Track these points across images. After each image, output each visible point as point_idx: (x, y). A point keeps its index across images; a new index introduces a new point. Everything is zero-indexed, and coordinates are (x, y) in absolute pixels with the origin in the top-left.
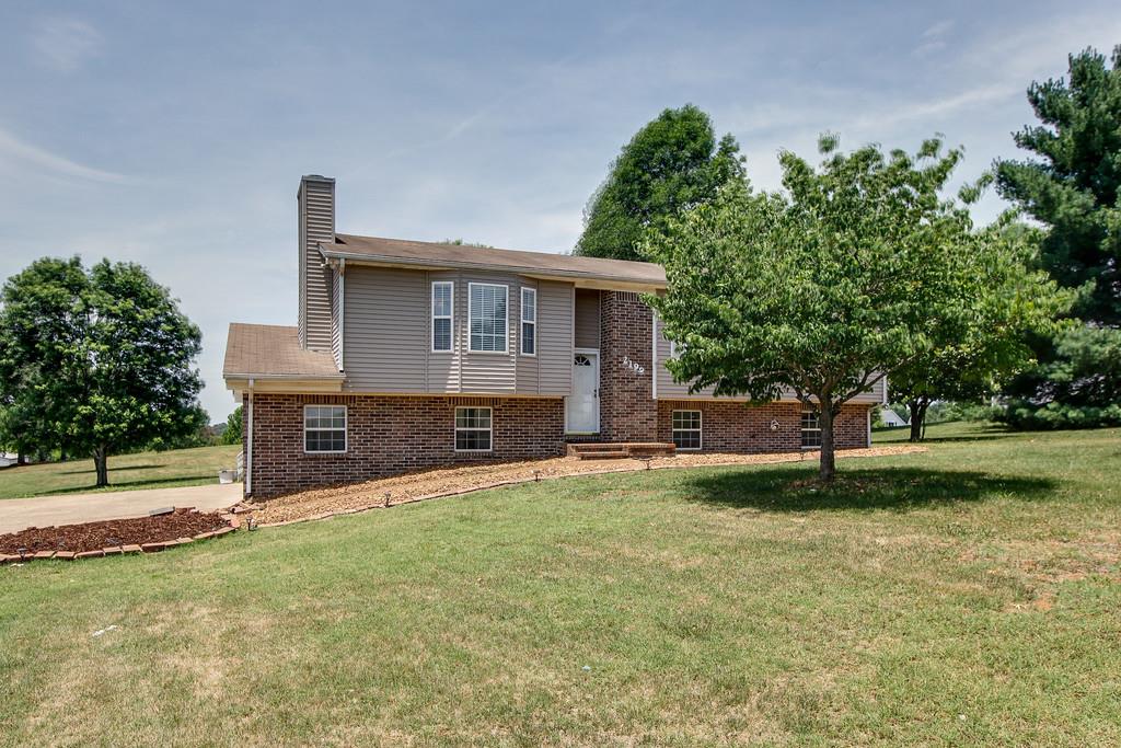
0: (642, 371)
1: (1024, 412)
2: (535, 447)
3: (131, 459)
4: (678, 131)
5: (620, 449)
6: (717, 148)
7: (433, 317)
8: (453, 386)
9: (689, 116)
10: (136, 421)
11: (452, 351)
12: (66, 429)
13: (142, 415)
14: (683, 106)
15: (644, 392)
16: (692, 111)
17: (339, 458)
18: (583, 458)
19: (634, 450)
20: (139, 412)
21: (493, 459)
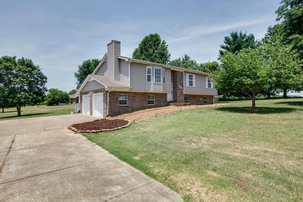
0: (182, 88)
1: (227, 98)
2: (162, 104)
3: (10, 109)
4: (154, 39)
5: (181, 104)
6: (161, 43)
7: (147, 75)
8: (151, 90)
9: (156, 36)
10: (33, 99)
11: (151, 82)
12: (13, 101)
13: (34, 97)
14: (155, 33)
15: (182, 92)
16: (157, 35)
17: (126, 106)
18: (176, 106)
19: (184, 104)
20: (33, 97)
21: (154, 107)
